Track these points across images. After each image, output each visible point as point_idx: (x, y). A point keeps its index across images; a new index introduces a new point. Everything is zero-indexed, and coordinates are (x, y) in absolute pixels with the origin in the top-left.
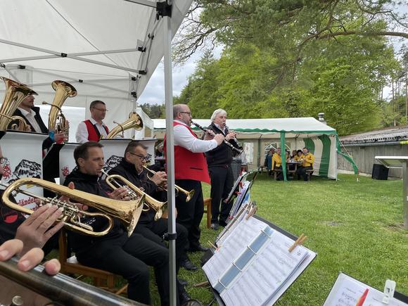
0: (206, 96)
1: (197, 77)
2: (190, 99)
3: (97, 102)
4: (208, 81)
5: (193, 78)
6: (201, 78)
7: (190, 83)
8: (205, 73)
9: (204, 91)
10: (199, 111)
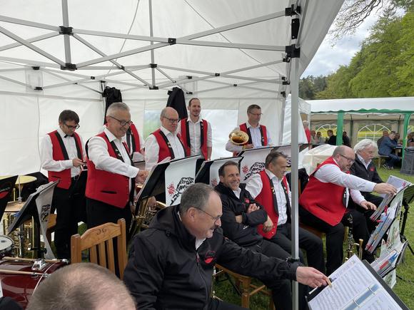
1: (373, 41)
2: (362, 67)
4: (387, 44)
5: (367, 43)
6: (378, 41)
7: (363, 49)
8: (384, 35)
10: (373, 81)
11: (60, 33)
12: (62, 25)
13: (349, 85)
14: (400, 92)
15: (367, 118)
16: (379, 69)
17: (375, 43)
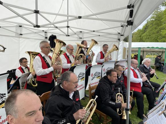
0: (156, 28)
1: (151, 20)
2: (147, 30)
3: (105, 45)
4: (157, 21)
5: (149, 20)
6: (154, 20)
7: (148, 23)
8: (156, 17)
9: (155, 26)
10: (151, 36)
11: (34, 13)
12: (35, 10)
13: (142, 37)
14: (162, 40)
15: (150, 50)
16: (154, 31)
17: (152, 20)
